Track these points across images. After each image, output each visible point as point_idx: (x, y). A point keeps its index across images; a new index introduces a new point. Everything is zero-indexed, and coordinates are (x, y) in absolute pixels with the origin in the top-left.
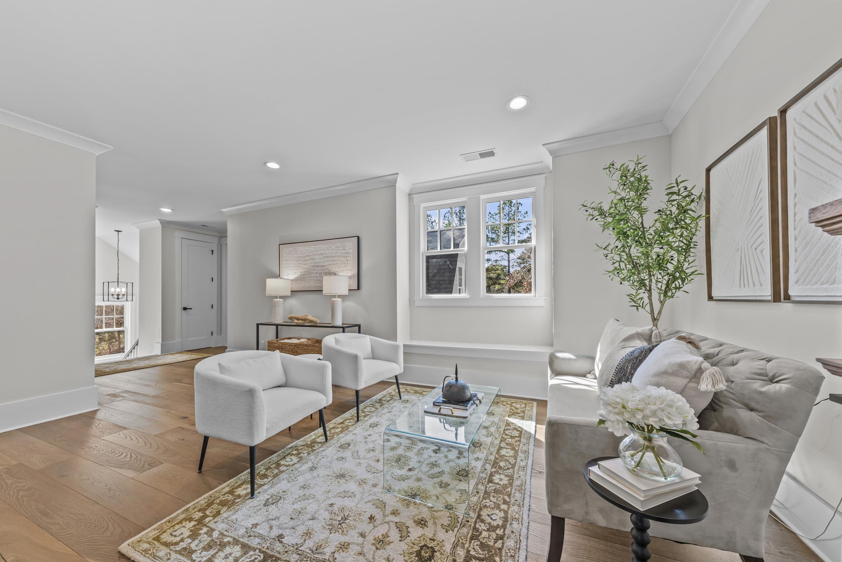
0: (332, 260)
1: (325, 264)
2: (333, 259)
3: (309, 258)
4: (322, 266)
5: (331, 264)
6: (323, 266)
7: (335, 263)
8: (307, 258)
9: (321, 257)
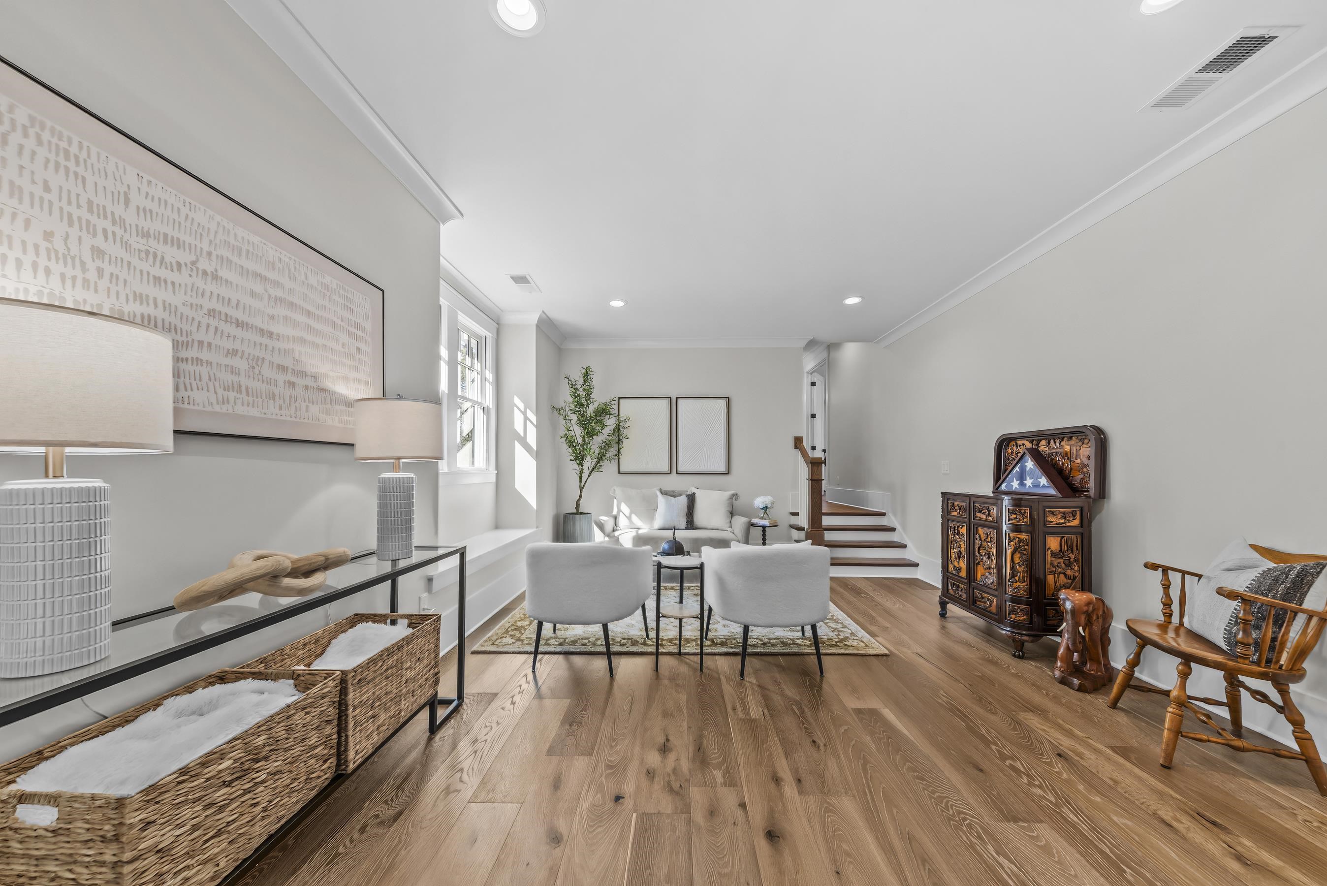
0: (310, 329)
1: (275, 328)
2: (311, 322)
3: (185, 257)
4: (262, 332)
5: (302, 341)
6: (271, 335)
7: (319, 341)
8: (172, 254)
9: (258, 288)
